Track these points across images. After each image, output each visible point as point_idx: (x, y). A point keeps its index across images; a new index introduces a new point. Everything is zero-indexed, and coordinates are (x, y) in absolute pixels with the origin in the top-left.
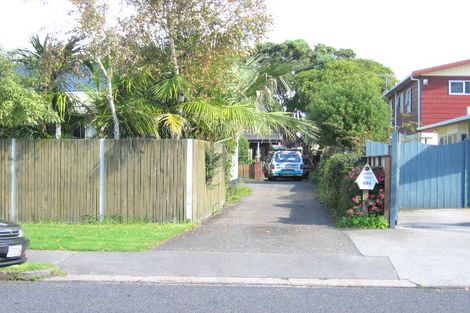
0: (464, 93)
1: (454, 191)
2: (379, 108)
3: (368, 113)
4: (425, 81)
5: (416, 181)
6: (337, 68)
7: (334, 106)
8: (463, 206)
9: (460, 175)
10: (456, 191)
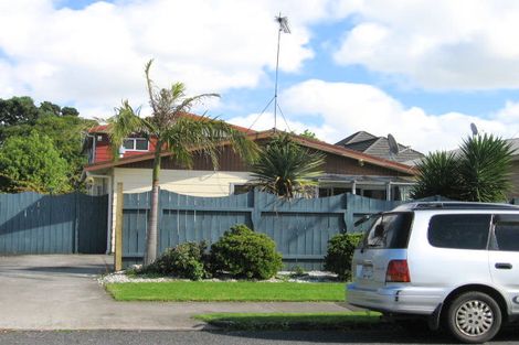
0: (135, 150)
1: (66, 239)
2: (54, 161)
3: (42, 166)
4: (100, 138)
5: (31, 228)
6: (46, 124)
7: (11, 158)
8: (74, 252)
9: (71, 223)
10: (68, 239)
